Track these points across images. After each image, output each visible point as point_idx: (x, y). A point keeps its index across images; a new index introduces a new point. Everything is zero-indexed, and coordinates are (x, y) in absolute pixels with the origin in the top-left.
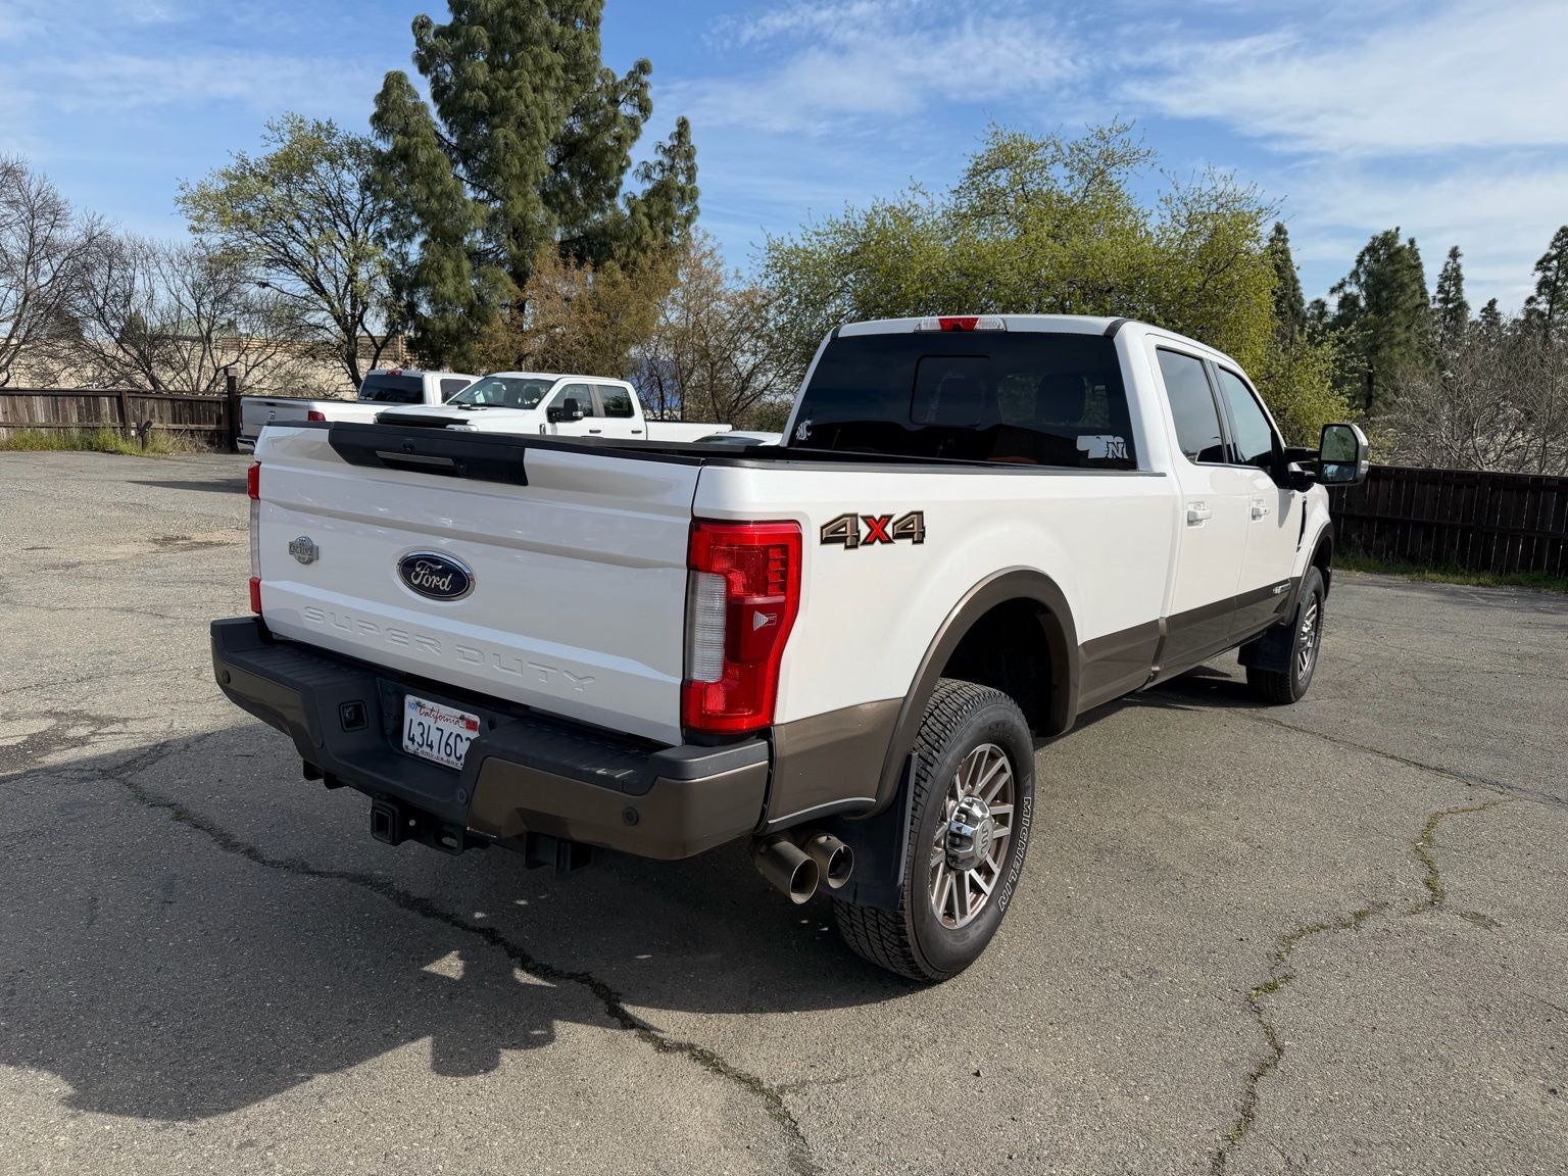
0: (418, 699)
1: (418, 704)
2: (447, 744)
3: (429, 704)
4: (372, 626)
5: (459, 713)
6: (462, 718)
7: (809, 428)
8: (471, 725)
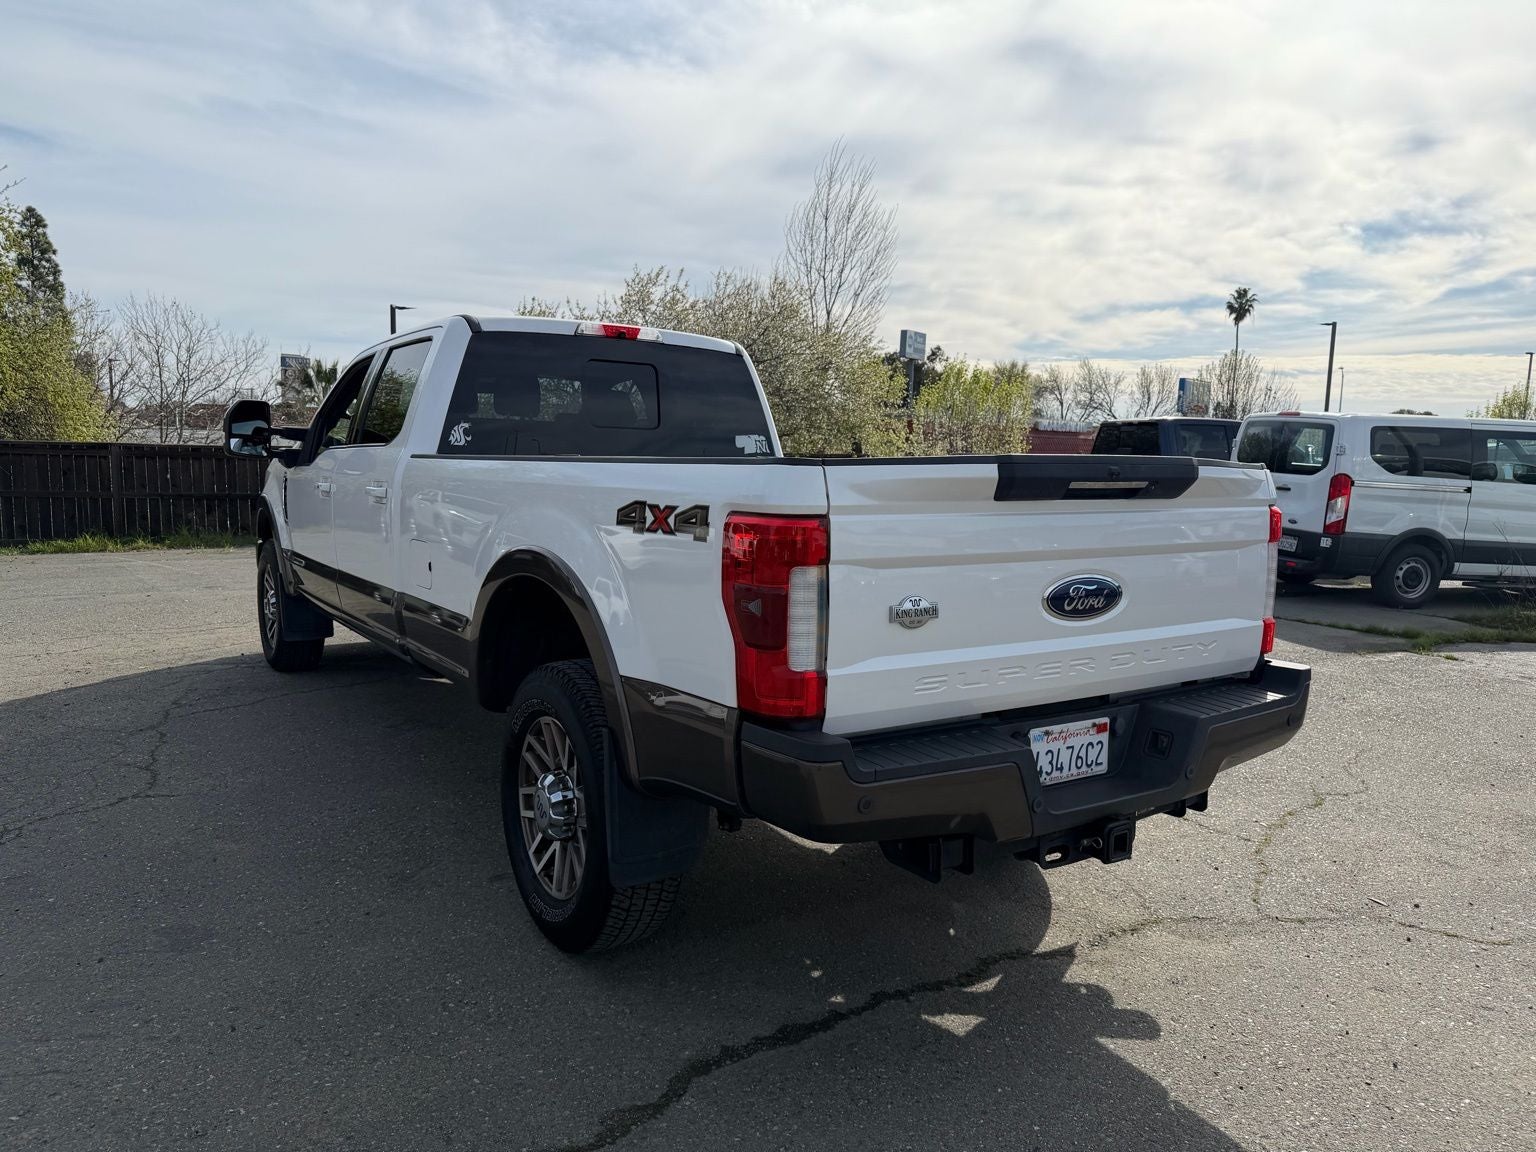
0: (1044, 729)
1: (1047, 733)
2: (1078, 757)
3: (1056, 728)
4: (1017, 670)
5: (1089, 723)
6: (1094, 725)
7: (466, 432)
8: (1100, 729)
